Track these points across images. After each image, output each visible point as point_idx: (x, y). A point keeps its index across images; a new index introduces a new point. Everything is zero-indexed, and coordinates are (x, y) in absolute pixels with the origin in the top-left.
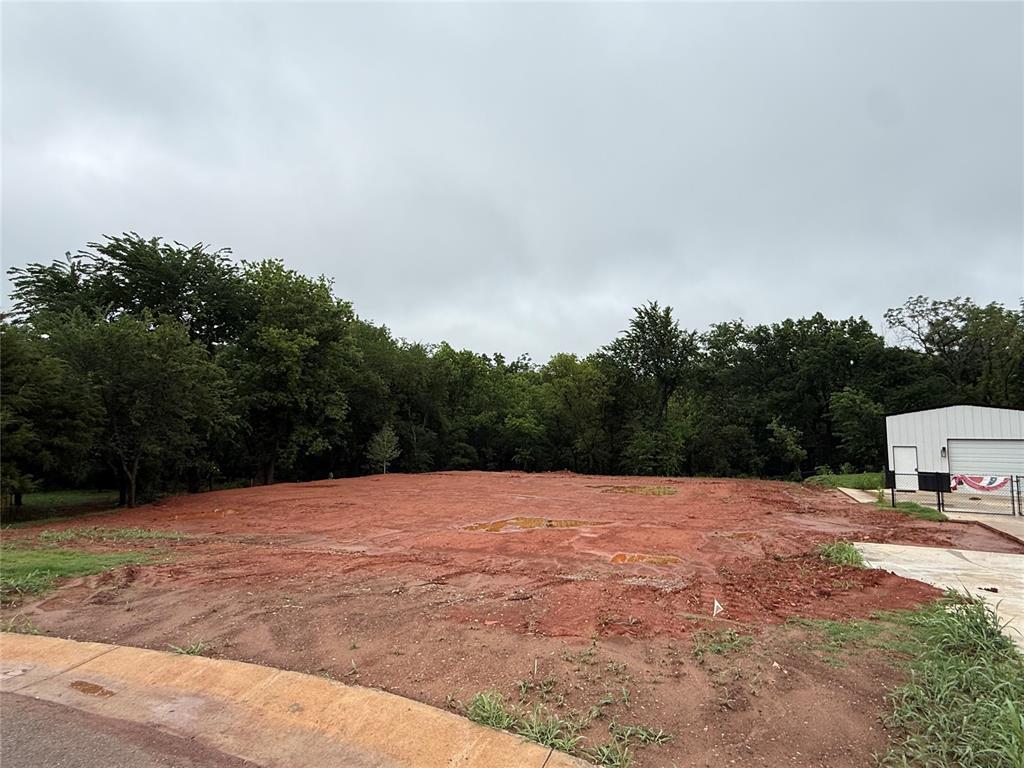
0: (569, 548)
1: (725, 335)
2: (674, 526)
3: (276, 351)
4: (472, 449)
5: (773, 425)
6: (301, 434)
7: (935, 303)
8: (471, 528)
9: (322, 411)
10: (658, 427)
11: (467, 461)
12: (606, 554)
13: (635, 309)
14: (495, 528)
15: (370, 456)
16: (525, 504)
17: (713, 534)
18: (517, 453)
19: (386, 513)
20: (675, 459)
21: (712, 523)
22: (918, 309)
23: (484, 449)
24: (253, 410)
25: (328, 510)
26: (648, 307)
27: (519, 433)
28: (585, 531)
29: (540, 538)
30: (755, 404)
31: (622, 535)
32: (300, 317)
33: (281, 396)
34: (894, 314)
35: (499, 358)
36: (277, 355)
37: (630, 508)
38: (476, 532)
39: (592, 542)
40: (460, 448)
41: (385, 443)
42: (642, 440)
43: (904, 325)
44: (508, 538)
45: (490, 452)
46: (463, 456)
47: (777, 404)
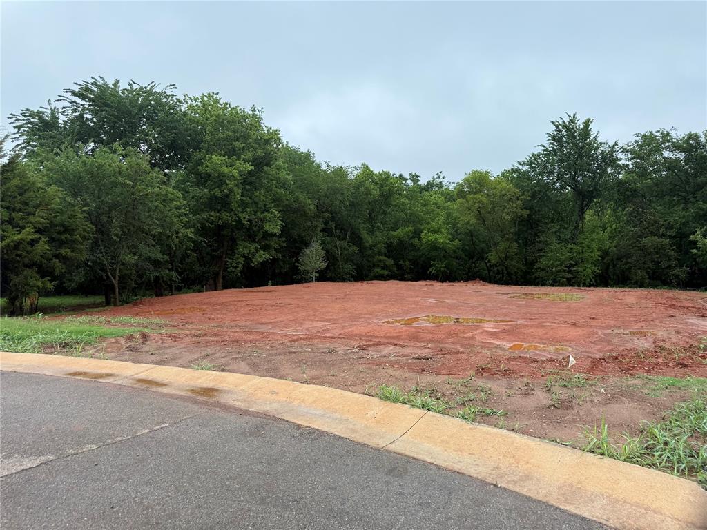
0: (472, 338)
1: (650, 145)
2: (574, 325)
3: (219, 177)
4: (390, 262)
5: (697, 236)
6: (244, 247)
8: (388, 322)
9: (261, 228)
10: (573, 239)
11: (385, 272)
12: (504, 343)
13: (553, 122)
14: (409, 322)
15: (302, 267)
16: (437, 306)
17: (609, 331)
19: (317, 311)
20: (589, 270)
21: (612, 322)
23: (401, 262)
24: (203, 227)
25: (270, 308)
26: (566, 120)
27: (435, 247)
28: (489, 327)
29: (447, 331)
30: (677, 215)
31: (523, 330)
32: (237, 144)
33: (226, 216)
35: (415, 178)
36: (221, 180)
37: (535, 310)
38: (392, 325)
39: (493, 335)
40: (380, 261)
41: (314, 256)
42: (555, 253)
44: (419, 331)
45: (406, 264)
46: (383, 268)
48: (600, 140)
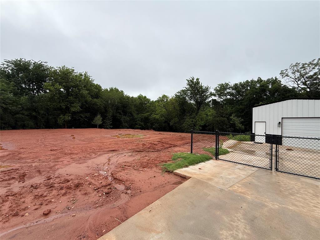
5: (232, 117)
13: (187, 80)
27: (155, 119)
34: (284, 72)
41: (98, 120)
43: (289, 76)
45: (149, 124)
46: (139, 125)
48: (202, 85)
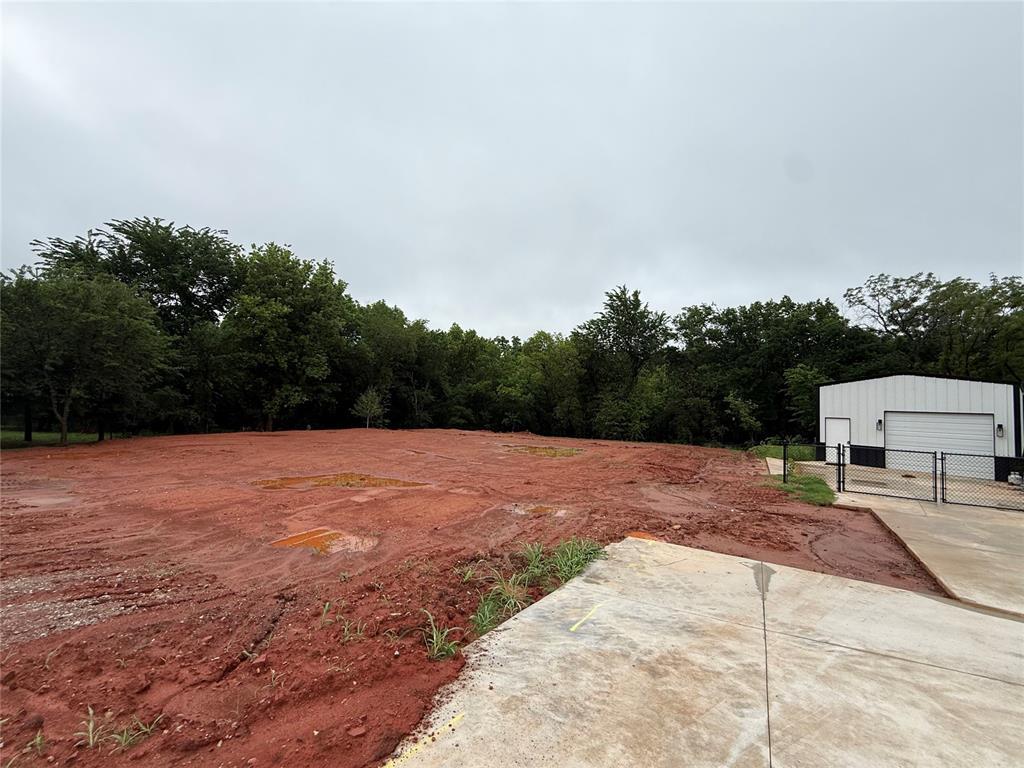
4: (468, 412)
5: (730, 399)
7: (896, 281)
9: (304, 372)
10: (624, 398)
11: (463, 421)
13: (607, 293)
15: (354, 412)
17: (510, 506)
18: (506, 417)
20: (637, 426)
22: (879, 288)
23: (482, 413)
26: (618, 291)
27: (508, 399)
30: (714, 380)
33: (261, 356)
34: (854, 293)
40: (459, 411)
41: (370, 402)
42: (609, 406)
43: (864, 304)
45: (485, 414)
46: (460, 417)
47: (739, 380)
48: (649, 309)
